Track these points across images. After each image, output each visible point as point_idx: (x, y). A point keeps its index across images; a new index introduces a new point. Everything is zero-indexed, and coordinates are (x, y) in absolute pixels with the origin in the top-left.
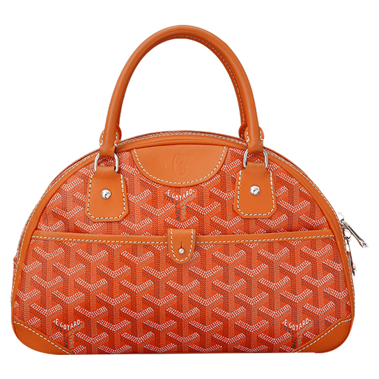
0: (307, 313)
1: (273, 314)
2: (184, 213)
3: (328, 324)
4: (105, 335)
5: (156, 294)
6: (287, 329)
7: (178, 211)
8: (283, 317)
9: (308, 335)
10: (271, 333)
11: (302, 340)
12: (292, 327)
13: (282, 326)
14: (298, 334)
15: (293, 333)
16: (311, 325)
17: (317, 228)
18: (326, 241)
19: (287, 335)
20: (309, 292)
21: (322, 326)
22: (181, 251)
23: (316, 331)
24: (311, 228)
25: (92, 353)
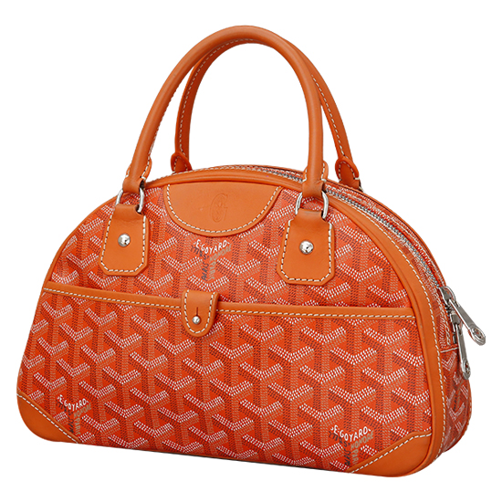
0: (365, 420)
1: (318, 415)
2: (212, 271)
3: (395, 438)
4: (115, 421)
5: (171, 373)
6: (337, 439)
7: (205, 269)
8: (332, 422)
9: (366, 449)
10: (316, 441)
11: (359, 456)
12: (345, 436)
13: (331, 433)
14: (352, 447)
15: (346, 444)
16: (371, 437)
17: (393, 305)
18: (401, 323)
19: (338, 447)
20: (371, 391)
21: (386, 439)
22: (196, 319)
23: (377, 444)
24: (385, 304)
25: (102, 445)
